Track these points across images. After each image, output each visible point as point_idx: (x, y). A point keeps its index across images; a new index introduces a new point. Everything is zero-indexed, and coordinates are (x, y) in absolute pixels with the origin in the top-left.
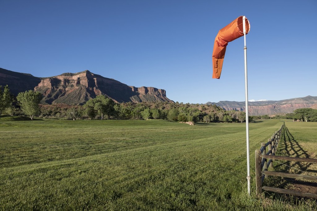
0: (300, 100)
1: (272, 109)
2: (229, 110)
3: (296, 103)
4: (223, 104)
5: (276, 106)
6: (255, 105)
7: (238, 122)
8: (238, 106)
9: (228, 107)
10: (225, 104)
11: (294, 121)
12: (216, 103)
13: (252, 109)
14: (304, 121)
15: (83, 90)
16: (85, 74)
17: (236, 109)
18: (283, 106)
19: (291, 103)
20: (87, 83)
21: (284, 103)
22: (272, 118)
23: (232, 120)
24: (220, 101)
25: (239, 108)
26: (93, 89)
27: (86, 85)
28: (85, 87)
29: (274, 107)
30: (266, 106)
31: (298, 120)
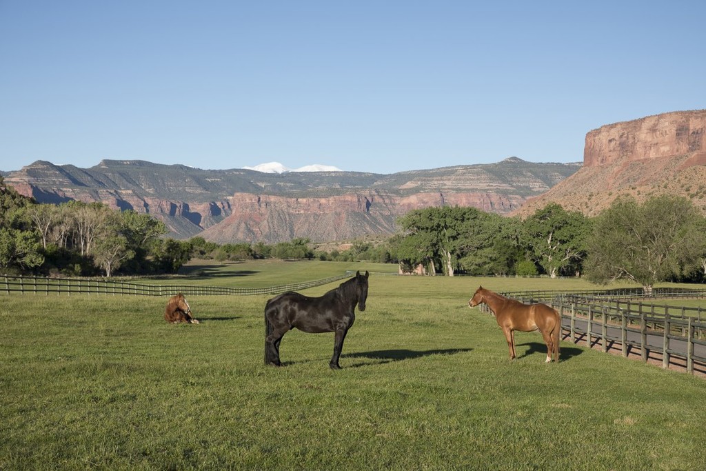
0: (478, 174)
1: (357, 214)
2: (153, 209)
3: (458, 190)
4: (121, 174)
5: (377, 199)
6: (280, 192)
7: (84, 274)
8: (199, 191)
9: (148, 195)
10: (130, 180)
11: (401, 272)
12: (84, 171)
13: (263, 210)
14: (439, 271)
17: (186, 207)
18: (405, 201)
19: (438, 190)
21: (409, 185)
22: (323, 258)
23: (40, 261)
24: (107, 162)
25: (201, 202)
29: (368, 205)
30: (331, 199)
31: (420, 269)
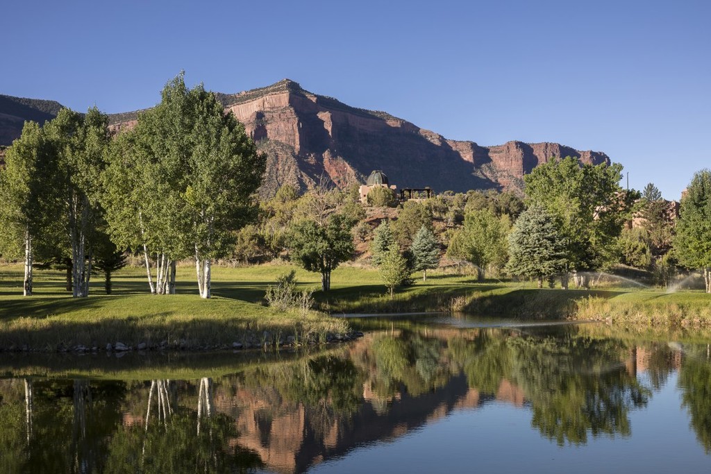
15: (284, 165)
16: (284, 97)
20: (297, 134)
26: (322, 159)
27: (294, 141)
28: (289, 151)
